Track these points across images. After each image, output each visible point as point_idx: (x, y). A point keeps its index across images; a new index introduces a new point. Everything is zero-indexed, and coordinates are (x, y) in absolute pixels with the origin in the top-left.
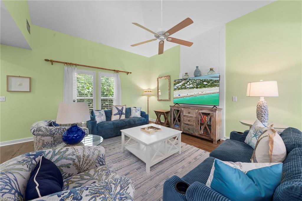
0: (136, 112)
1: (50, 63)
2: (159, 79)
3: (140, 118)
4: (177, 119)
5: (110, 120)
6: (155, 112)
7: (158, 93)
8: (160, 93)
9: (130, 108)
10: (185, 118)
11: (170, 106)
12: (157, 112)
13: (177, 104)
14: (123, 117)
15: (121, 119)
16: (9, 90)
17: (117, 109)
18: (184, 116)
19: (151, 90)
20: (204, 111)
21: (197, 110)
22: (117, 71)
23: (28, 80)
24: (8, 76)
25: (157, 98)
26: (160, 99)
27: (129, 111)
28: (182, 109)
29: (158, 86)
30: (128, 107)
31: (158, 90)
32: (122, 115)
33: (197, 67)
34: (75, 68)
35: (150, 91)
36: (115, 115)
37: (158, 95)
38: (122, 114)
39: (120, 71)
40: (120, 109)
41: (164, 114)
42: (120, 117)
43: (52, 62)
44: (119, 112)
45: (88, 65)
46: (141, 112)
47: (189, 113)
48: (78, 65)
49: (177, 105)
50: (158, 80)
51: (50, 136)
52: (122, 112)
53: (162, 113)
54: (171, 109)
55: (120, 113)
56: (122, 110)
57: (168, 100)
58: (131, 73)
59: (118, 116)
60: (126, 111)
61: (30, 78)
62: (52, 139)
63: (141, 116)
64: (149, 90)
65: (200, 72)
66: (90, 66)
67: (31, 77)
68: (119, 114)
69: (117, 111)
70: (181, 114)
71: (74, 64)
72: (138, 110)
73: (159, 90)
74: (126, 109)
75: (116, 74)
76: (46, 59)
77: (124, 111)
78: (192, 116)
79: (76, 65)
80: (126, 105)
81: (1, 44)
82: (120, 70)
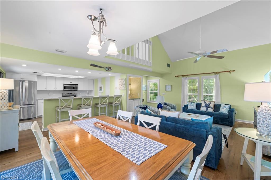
0: (223, 108)
15: (208, 111)
16: (166, 91)
17: (205, 103)
23: (170, 86)
24: (166, 85)
27: (219, 107)
36: (203, 107)
38: (208, 107)
40: (207, 103)
42: (207, 109)
43: (178, 76)
44: (206, 105)
56: (209, 105)
58: (233, 71)
59: (205, 108)
60: (214, 106)
61: (171, 85)
63: (228, 113)
68: (206, 107)
71: (187, 75)
72: (225, 107)
79: (188, 75)
80: (215, 101)
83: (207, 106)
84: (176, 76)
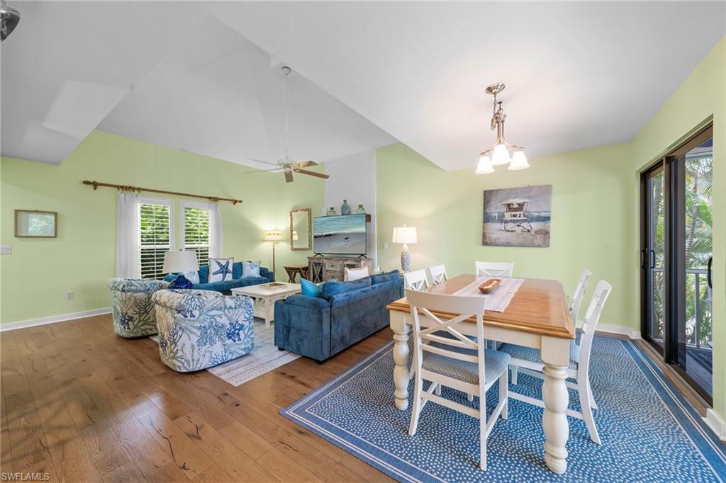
0: (252, 268)
1: (91, 187)
2: (293, 213)
3: (258, 278)
4: (317, 277)
5: (207, 282)
6: (286, 268)
7: (292, 237)
8: (295, 238)
9: (241, 263)
10: (328, 274)
11: (308, 258)
12: (290, 268)
13: (319, 254)
14: (229, 277)
15: (226, 280)
16: (19, 234)
17: (219, 263)
18: (327, 271)
19: (280, 233)
20: (349, 262)
21: (341, 262)
22: (215, 199)
23: (53, 218)
24: (17, 212)
25: (290, 246)
26: (294, 247)
27: (238, 268)
28: (324, 261)
29: (292, 225)
30: (237, 261)
31: (292, 231)
32: (228, 274)
33: (345, 201)
34: (137, 195)
35: (278, 234)
36: (214, 274)
37: (292, 240)
38: (227, 272)
39: (222, 199)
40: (224, 264)
41: (300, 272)
42: (224, 277)
43: (95, 185)
44: (221, 268)
45: (162, 190)
46: (261, 268)
47: (332, 266)
48: (144, 190)
49: (319, 256)
50: (291, 215)
51: (143, 291)
52: (227, 268)
53: (297, 270)
54: (309, 262)
55: (224, 270)
56: (228, 266)
57: (307, 249)
58: (240, 202)
59: (221, 275)
60: (234, 268)
61: (56, 214)
62: (146, 296)
63: (260, 275)
64: (275, 232)
65: (349, 208)
66: (164, 190)
67: (58, 212)
68: (222, 272)
69: (219, 268)
70: (323, 268)
71: (136, 189)
72: (256, 266)
73: (294, 232)
74: (234, 264)
75: (213, 204)
76: (86, 180)
77: (230, 268)
78: (336, 270)
80: (233, 258)
81: (2, 155)
82: (220, 197)
83: (225, 270)
84: (87, 183)
